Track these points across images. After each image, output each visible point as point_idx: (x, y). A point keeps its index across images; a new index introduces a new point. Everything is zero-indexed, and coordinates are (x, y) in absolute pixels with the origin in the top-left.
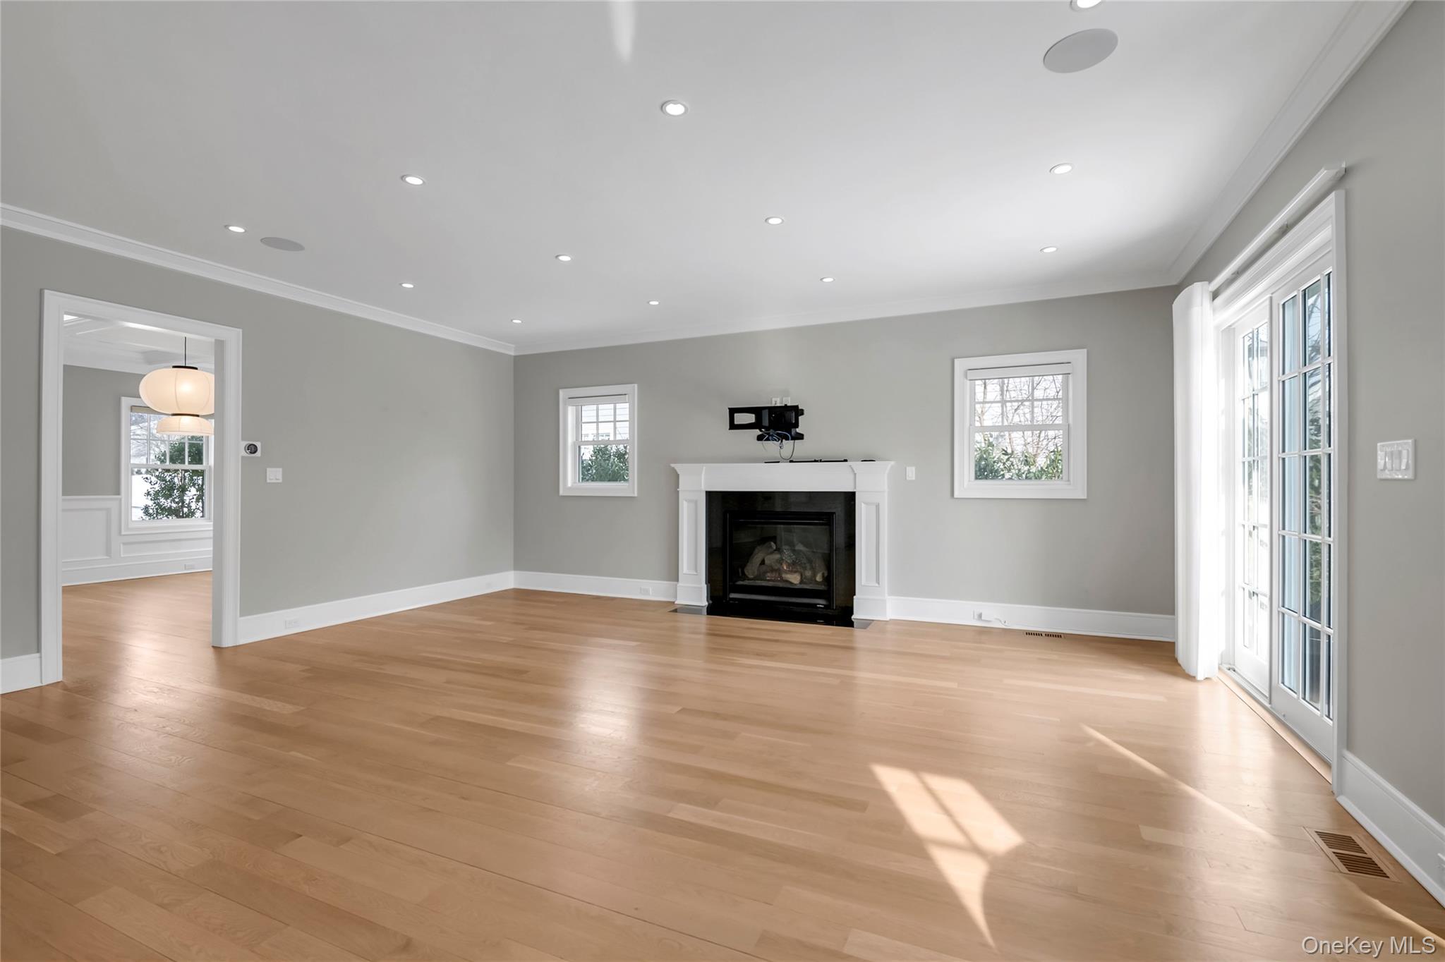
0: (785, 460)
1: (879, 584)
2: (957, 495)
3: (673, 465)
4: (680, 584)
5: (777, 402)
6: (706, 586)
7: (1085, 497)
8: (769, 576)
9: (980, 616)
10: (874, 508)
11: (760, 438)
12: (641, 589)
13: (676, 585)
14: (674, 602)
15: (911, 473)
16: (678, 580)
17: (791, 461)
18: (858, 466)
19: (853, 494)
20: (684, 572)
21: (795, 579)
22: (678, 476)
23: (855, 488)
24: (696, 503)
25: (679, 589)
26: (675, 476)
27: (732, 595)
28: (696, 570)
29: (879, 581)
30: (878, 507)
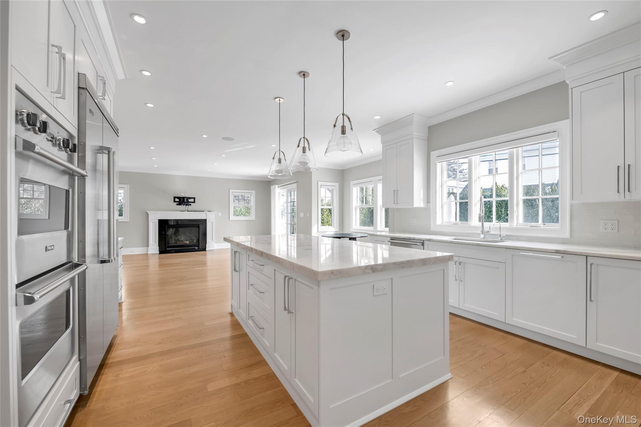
0: (186, 211)
2: (230, 219)
3: (147, 211)
4: (149, 247)
5: (183, 195)
6: (158, 247)
7: (254, 219)
8: (178, 242)
10: (211, 223)
11: (177, 204)
12: (131, 251)
13: (148, 248)
14: (147, 253)
15: (220, 214)
16: (148, 247)
17: (188, 211)
18: (207, 213)
19: (206, 219)
20: (151, 244)
21: (188, 242)
22: (148, 215)
23: (206, 218)
24: (156, 223)
25: (149, 249)
26: (147, 214)
27: (168, 249)
28: (156, 243)
29: (212, 240)
30: (212, 223)
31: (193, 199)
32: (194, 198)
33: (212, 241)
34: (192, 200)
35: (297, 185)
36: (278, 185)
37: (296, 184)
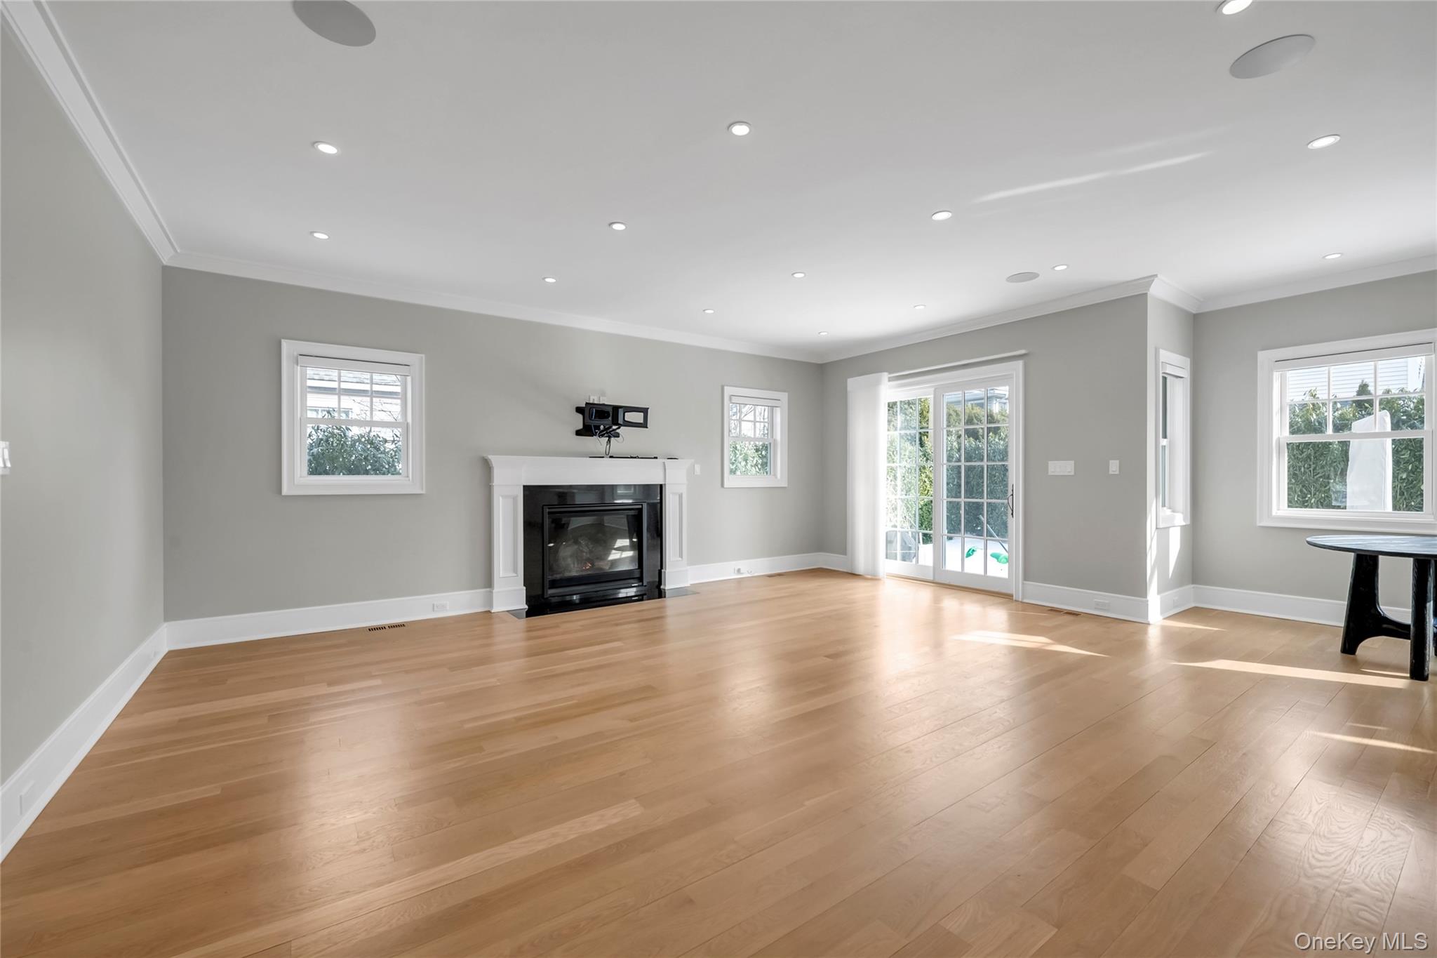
0: (607, 456)
1: (682, 557)
2: (726, 485)
3: (487, 456)
4: (496, 590)
6: (524, 588)
7: (786, 485)
9: (739, 571)
10: (676, 497)
11: (577, 434)
13: (491, 592)
14: (489, 612)
15: (698, 468)
16: (492, 586)
17: (611, 457)
18: (668, 462)
20: (501, 575)
22: (491, 468)
23: (664, 480)
24: (515, 499)
25: (494, 595)
26: (487, 467)
27: (551, 592)
28: (515, 571)
29: (681, 556)
30: (681, 496)
31: (642, 414)
32: (645, 411)
33: (680, 559)
34: (637, 417)
35: (1026, 367)
36: (890, 373)
37: (1019, 364)
